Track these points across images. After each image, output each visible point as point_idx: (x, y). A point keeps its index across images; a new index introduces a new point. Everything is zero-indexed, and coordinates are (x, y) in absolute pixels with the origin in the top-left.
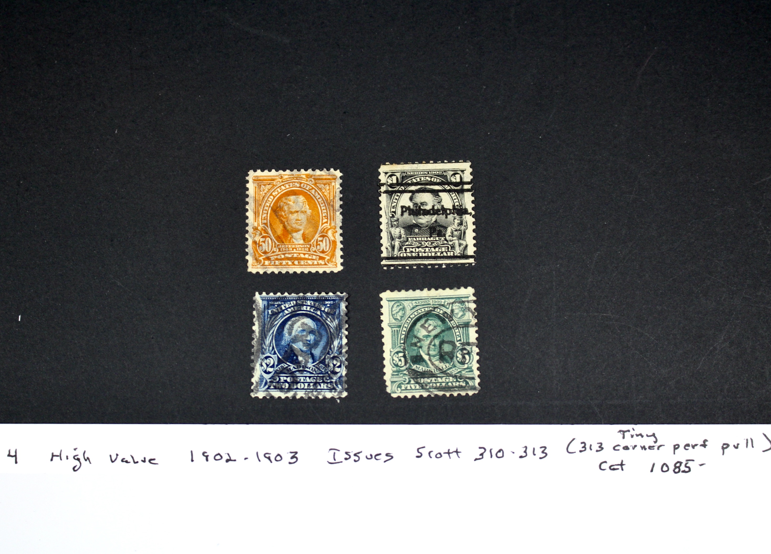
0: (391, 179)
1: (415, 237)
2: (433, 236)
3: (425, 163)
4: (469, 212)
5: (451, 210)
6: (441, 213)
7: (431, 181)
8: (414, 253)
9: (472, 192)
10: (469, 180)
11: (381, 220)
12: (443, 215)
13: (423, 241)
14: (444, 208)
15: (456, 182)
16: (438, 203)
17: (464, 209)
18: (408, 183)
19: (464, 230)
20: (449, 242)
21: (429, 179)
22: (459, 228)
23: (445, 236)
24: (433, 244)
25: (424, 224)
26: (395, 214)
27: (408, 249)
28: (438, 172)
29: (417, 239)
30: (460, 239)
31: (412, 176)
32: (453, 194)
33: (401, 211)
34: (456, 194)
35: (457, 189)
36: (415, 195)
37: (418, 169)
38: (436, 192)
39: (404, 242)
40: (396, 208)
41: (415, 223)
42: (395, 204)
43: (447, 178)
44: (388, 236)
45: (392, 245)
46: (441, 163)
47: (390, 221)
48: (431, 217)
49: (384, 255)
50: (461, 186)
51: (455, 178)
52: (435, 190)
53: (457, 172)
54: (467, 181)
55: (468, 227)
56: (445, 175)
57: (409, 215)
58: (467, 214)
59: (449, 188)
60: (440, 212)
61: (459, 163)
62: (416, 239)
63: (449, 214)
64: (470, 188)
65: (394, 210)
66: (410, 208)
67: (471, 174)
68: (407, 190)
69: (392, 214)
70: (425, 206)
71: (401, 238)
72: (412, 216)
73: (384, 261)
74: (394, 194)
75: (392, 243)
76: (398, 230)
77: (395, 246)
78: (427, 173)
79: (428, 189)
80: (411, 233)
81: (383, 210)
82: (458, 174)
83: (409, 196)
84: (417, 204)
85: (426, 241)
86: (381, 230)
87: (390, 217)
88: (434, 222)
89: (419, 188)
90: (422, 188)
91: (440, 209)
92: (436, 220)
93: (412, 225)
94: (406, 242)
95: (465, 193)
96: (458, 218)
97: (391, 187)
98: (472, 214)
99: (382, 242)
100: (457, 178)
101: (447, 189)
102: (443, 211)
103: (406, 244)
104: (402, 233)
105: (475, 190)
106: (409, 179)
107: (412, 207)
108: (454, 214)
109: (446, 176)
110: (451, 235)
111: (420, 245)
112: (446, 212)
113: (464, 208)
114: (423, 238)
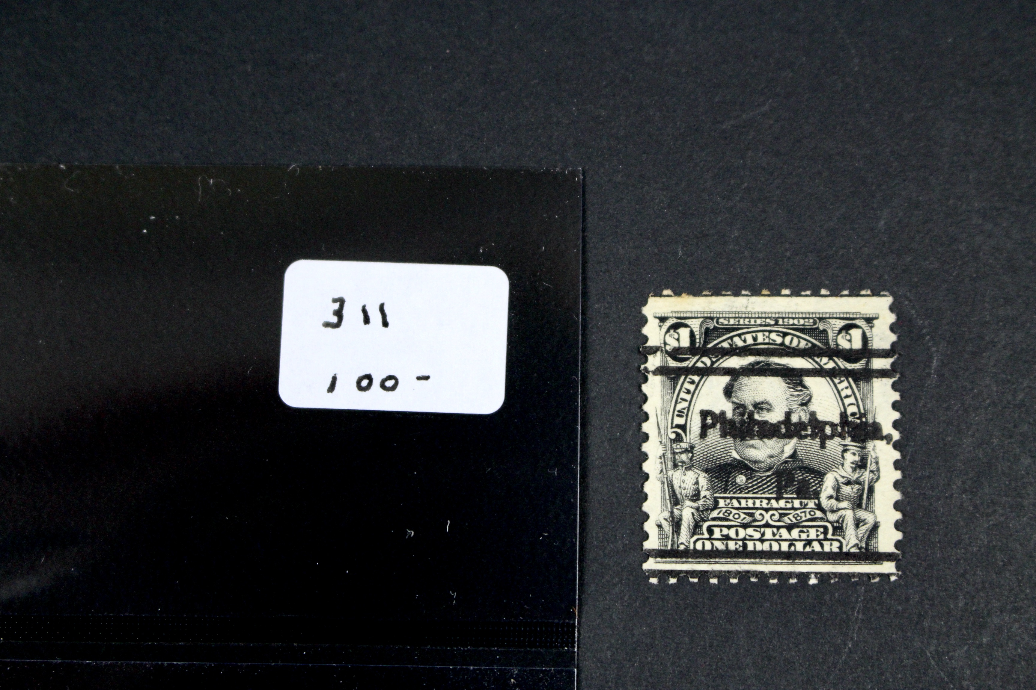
0: (676, 336)
1: (737, 498)
2: (785, 496)
3: (769, 295)
4: (885, 432)
5: (836, 425)
6: (809, 433)
7: (782, 344)
8: (734, 542)
9: (894, 379)
10: (887, 346)
11: (646, 447)
12: (813, 440)
13: (757, 509)
14: (816, 419)
15: (851, 350)
16: (802, 405)
17: (870, 425)
18: (723, 348)
19: (870, 483)
20: (829, 514)
21: (779, 340)
22: (857, 475)
23: (818, 499)
24: (786, 519)
25: (761, 462)
26: (685, 432)
27: (717, 531)
28: (802, 322)
29: (743, 502)
30: (859, 506)
31: (733, 330)
32: (841, 382)
33: (700, 425)
34: (849, 383)
35: (853, 370)
36: (739, 381)
37: (749, 310)
38: (796, 376)
39: (707, 510)
40: (687, 415)
41: (738, 457)
42: (685, 404)
43: (827, 337)
44: (664, 491)
45: (673, 517)
46: (812, 295)
47: (669, 452)
48: (780, 445)
49: (652, 543)
50: (863, 362)
51: (848, 337)
52: (793, 370)
53: (854, 322)
54: (881, 347)
55: (881, 474)
56: (821, 328)
57: (722, 436)
58: (878, 439)
59: (831, 365)
60: (806, 430)
61: (859, 299)
62: (740, 503)
63: (831, 437)
64: (888, 367)
65: (681, 421)
66: (725, 418)
67: (893, 328)
68: (717, 368)
69: (674, 432)
70: (765, 412)
71: (698, 499)
72: (730, 440)
73: (651, 560)
74: (683, 377)
75: (675, 511)
76: (690, 476)
77: (681, 520)
78: (773, 322)
79: (774, 366)
80: (726, 485)
81: (652, 419)
82: (856, 326)
83: (723, 385)
84: (743, 406)
85: (767, 510)
86: (646, 477)
87: (671, 440)
88: (790, 457)
89: (750, 364)
90: (758, 363)
91: (806, 421)
92: (795, 452)
93: (730, 465)
94: (712, 510)
95: (875, 380)
96: (853, 449)
97: (675, 359)
98: (891, 440)
99: (646, 507)
100: (853, 340)
101: (826, 367)
102: (813, 428)
103: (711, 516)
104: (701, 485)
105: (902, 374)
106: (724, 337)
107: (729, 415)
108: (843, 438)
109: (825, 331)
110: (834, 495)
111: (748, 519)
112: (823, 430)
113: (870, 421)
114: (758, 502)
